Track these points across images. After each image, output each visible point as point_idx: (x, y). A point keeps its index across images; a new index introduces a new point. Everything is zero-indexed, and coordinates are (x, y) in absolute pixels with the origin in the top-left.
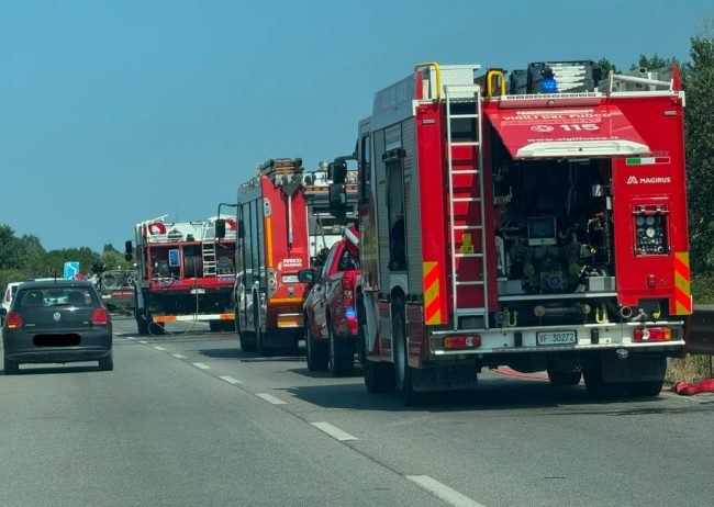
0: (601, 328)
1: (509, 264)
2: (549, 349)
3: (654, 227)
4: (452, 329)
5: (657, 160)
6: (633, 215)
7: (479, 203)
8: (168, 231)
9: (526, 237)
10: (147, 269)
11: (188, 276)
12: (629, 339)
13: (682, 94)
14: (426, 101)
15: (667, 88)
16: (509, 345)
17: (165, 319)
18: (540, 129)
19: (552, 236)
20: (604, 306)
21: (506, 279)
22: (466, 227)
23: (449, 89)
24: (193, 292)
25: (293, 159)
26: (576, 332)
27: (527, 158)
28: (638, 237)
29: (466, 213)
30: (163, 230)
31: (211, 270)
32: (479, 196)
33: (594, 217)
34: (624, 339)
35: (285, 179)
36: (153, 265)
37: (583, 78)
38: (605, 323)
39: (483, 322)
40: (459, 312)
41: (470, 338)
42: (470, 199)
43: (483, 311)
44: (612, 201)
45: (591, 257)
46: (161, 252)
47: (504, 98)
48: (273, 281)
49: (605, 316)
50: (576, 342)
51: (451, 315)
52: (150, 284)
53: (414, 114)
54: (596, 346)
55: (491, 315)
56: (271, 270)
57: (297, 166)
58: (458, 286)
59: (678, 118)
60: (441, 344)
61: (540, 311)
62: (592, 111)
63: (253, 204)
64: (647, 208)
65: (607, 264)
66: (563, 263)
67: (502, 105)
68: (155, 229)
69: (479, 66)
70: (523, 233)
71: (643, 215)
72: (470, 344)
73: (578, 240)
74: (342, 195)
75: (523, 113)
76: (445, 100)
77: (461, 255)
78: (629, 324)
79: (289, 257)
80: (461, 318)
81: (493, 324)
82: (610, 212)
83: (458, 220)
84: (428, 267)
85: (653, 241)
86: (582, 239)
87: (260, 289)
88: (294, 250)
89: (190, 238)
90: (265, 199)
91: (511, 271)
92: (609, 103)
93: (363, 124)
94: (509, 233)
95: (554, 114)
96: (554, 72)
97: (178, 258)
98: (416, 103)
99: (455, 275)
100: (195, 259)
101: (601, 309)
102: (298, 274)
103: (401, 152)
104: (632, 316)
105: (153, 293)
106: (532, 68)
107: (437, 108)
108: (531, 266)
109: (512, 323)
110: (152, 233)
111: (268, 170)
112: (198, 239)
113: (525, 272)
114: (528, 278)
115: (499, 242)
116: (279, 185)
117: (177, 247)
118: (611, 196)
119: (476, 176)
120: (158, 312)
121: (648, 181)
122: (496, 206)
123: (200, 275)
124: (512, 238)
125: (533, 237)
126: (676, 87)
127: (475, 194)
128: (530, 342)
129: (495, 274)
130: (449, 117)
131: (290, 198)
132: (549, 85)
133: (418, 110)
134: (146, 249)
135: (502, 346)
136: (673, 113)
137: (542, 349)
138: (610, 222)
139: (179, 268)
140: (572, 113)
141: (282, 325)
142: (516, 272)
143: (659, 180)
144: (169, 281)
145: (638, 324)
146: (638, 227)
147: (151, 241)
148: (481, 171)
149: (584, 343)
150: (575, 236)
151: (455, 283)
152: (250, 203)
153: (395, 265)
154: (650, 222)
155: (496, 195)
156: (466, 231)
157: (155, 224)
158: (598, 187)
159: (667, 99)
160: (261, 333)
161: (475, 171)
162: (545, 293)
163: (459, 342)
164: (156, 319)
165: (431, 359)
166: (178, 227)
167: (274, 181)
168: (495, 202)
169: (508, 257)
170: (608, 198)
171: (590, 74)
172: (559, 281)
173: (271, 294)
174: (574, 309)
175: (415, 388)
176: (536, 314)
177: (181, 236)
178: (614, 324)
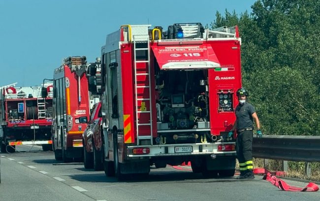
0: (204, 145)
1: (163, 116)
2: (180, 154)
3: (227, 99)
4: (136, 145)
5: (229, 69)
6: (218, 94)
7: (149, 88)
8: (17, 92)
9: (171, 104)
10: (5, 114)
11: (29, 118)
12: (216, 150)
13: (240, 39)
14: (126, 42)
15: (233, 36)
16: (162, 153)
17: (16, 143)
18: (174, 55)
19: (183, 103)
20: (205, 135)
21: (161, 123)
22: (142, 99)
23: (135, 37)
24: (32, 128)
25: (82, 56)
26: (192, 147)
27: (166, 69)
28: (220, 104)
29: (143, 93)
30: (15, 92)
31: (43, 115)
32: (148, 85)
33: (201, 95)
34: (214, 150)
35: (77, 68)
36: (9, 112)
37: (197, 31)
38: (205, 143)
39: (150, 142)
40: (139, 137)
41: (145, 149)
42: (145, 87)
43: (150, 137)
44: (208, 87)
45: (199, 113)
46: (13, 104)
47: (160, 41)
48: (70, 122)
49: (205, 139)
50: (192, 152)
51: (136, 139)
52: (7, 123)
53: (120, 48)
54: (201, 153)
55: (154, 139)
56: (69, 116)
57: (83, 60)
58: (139, 126)
59: (238, 50)
60: (132, 152)
61: (176, 137)
62: (198, 47)
63: (61, 80)
64: (224, 91)
65: (206, 116)
66: (187, 115)
67: (159, 44)
68: (10, 91)
69: (150, 25)
70: (169, 102)
71: (222, 94)
72: (145, 152)
73: (194, 105)
74: (95, 81)
75: (168, 48)
76: (133, 42)
77: (141, 112)
78: (216, 143)
79: (79, 109)
80: (141, 140)
81: (155, 143)
82: (208, 92)
83: (139, 96)
84: (126, 117)
85: (227, 106)
86: (196, 105)
87: (64, 127)
88: (82, 106)
89: (30, 96)
90: (66, 78)
91: (164, 119)
92: (207, 43)
93: (103, 48)
94: (163, 102)
95: (182, 49)
96: (182, 29)
97: (23, 108)
98: (120, 43)
99: (137, 121)
100: (34, 108)
101: (203, 136)
102: (79, 119)
103: (116, 64)
104: (218, 140)
105: (8, 128)
106: (175, 26)
107: (130, 45)
108: (173, 117)
109: (164, 142)
110: (8, 93)
111: (68, 62)
112: (35, 96)
113: (170, 119)
114: (171, 122)
115: (158, 106)
116: (74, 71)
117: (23, 102)
118: (208, 85)
119: (147, 76)
120: (11, 139)
121: (225, 78)
122: (157, 90)
123: (36, 118)
124: (165, 104)
125: (174, 104)
126: (237, 36)
127: (147, 84)
128: (172, 151)
129: (156, 120)
130: (135, 49)
131: (79, 77)
132: (180, 35)
133: (122, 46)
134: (4, 102)
135: (159, 153)
136: (236, 48)
137: (177, 154)
138: (207, 97)
139: (24, 113)
140: (189, 48)
141: (75, 146)
142: (166, 120)
143: (230, 78)
144: (17, 121)
145: (220, 143)
146: (220, 99)
147: (8, 98)
148: (149, 74)
149: (196, 152)
150: (193, 103)
151: (138, 125)
152: (59, 79)
153: (115, 116)
154: (226, 97)
155: (157, 85)
156: (143, 101)
157: (10, 88)
158: (203, 81)
159: (233, 41)
160: (64, 150)
161: (147, 74)
162: (178, 129)
163: (140, 151)
164: (10, 144)
165: (128, 159)
166: (23, 89)
167: (71, 68)
168: (156, 88)
169: (162, 113)
170: (207, 86)
171: (199, 30)
172: (184, 123)
173: (69, 130)
174: (191, 136)
175: (122, 173)
176: (174, 139)
177: (25, 95)
178: (209, 143)
